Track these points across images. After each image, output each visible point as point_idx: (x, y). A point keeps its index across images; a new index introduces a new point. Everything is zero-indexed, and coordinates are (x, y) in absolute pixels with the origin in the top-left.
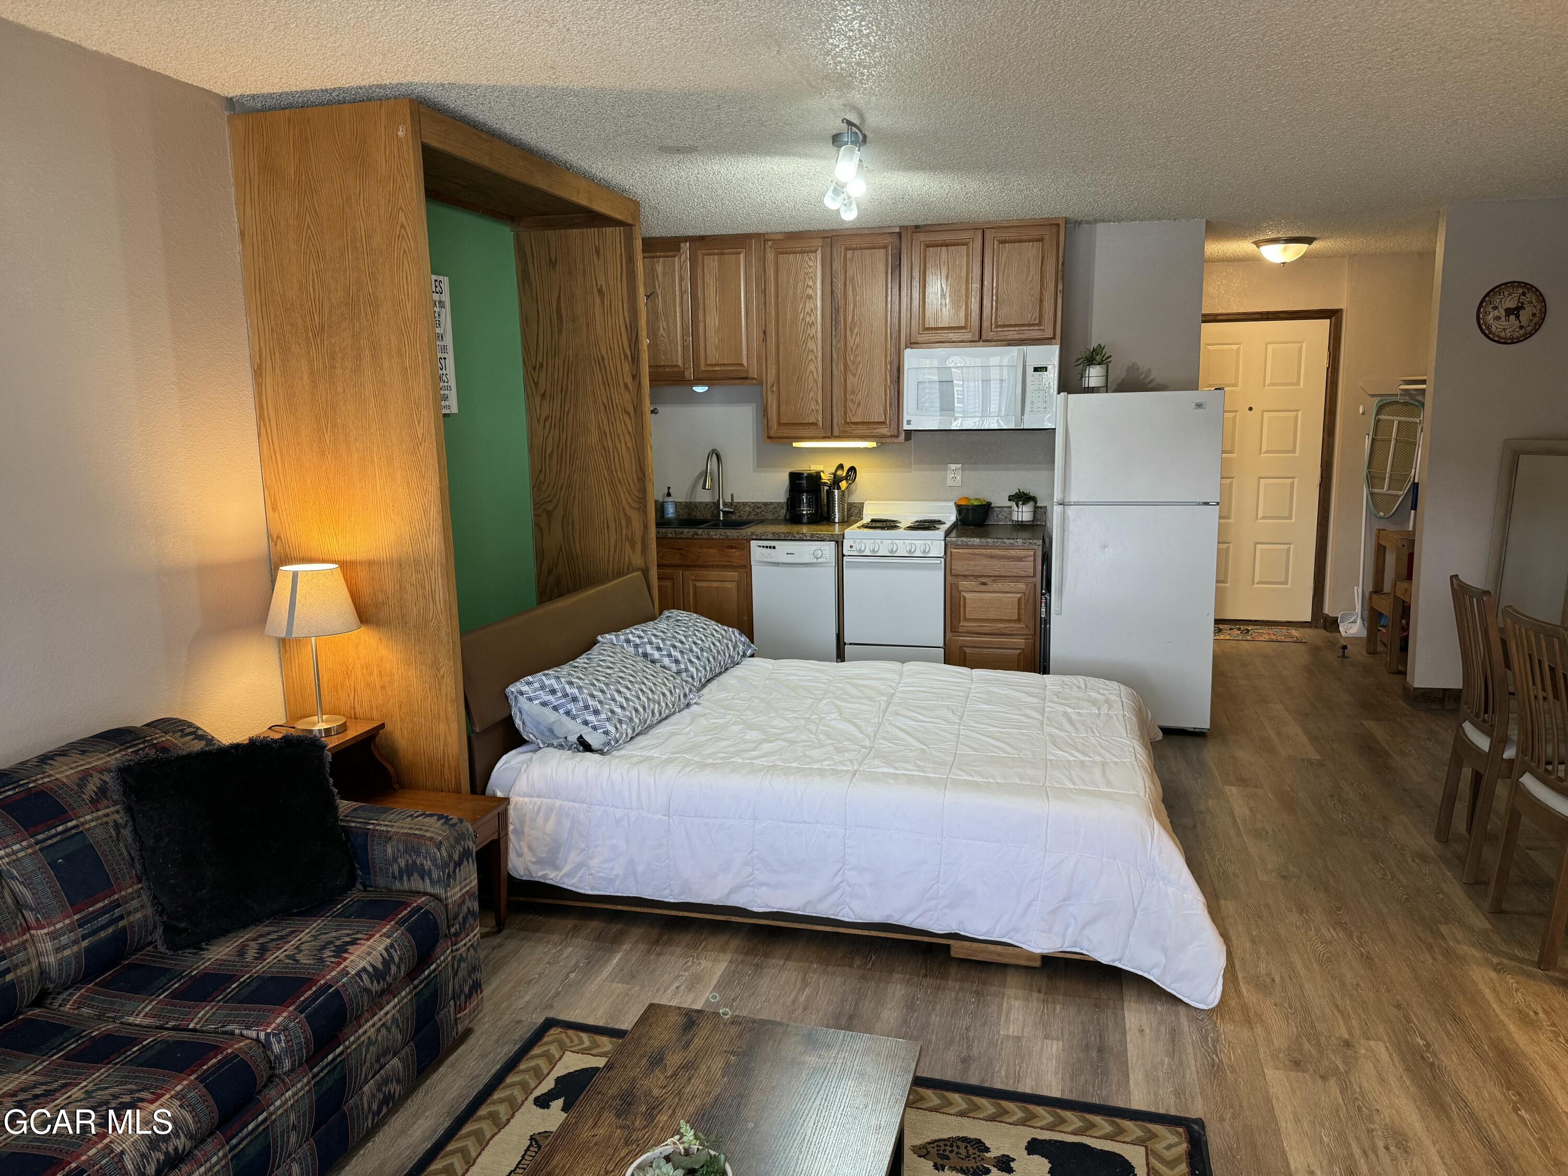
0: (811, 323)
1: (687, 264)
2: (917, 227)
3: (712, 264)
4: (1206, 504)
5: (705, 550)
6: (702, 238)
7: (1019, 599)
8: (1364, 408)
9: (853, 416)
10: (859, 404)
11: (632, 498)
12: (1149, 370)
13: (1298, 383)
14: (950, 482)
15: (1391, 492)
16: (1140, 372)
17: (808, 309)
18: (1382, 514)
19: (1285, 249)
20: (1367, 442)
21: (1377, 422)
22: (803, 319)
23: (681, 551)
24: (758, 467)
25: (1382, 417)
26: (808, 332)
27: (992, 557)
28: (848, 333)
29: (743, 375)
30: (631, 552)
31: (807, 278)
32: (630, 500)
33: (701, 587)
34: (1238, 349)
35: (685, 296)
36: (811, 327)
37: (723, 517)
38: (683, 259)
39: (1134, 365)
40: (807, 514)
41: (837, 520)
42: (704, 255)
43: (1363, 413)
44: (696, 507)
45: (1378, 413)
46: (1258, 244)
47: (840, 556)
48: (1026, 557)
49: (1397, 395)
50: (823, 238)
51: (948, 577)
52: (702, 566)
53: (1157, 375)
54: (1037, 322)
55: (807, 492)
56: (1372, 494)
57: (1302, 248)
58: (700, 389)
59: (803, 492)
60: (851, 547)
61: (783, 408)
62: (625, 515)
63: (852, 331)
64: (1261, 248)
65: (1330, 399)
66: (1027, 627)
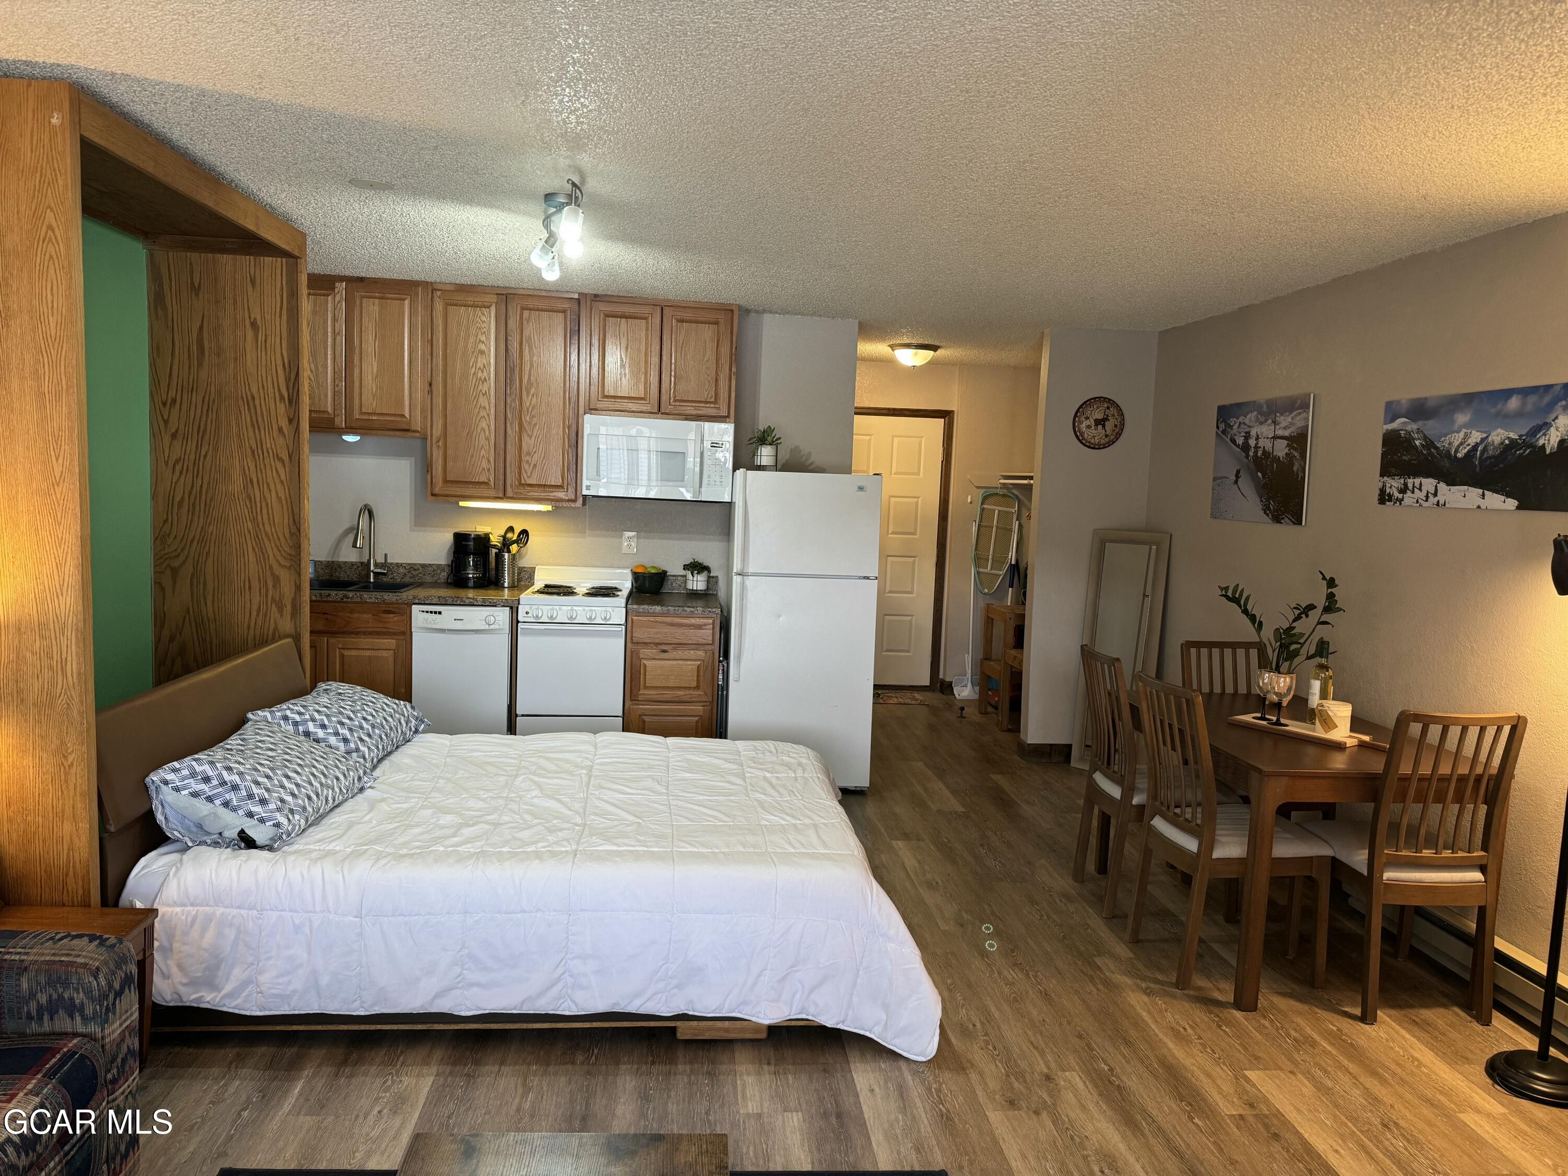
0: (483, 378)
1: (341, 305)
2: (596, 296)
3: (372, 308)
4: (867, 578)
5: (357, 615)
6: (361, 280)
7: (699, 667)
8: (971, 498)
9: (528, 477)
10: (535, 465)
11: (282, 555)
12: (810, 453)
13: (918, 474)
14: (625, 550)
15: (993, 572)
16: (802, 453)
17: (480, 365)
18: (986, 590)
19: (916, 354)
20: (974, 529)
21: (983, 510)
22: (475, 373)
23: (326, 616)
24: (415, 526)
25: (985, 506)
26: (480, 387)
27: (672, 625)
28: (524, 393)
29: (407, 427)
30: (278, 615)
31: (480, 333)
32: (279, 558)
33: (349, 656)
34: (869, 440)
35: (338, 338)
36: (483, 383)
37: (374, 578)
38: (337, 299)
39: (796, 447)
40: (473, 577)
41: (506, 585)
42: (362, 297)
43: (971, 503)
44: (340, 567)
45: (983, 503)
46: (893, 347)
47: (515, 622)
48: (705, 625)
49: (997, 488)
50: (497, 294)
51: (629, 645)
52: (352, 633)
53: (817, 458)
54: (713, 400)
55: (474, 554)
56: (979, 573)
57: (926, 355)
58: (350, 438)
59: (468, 554)
60: (527, 613)
61: (450, 464)
62: (273, 574)
63: (528, 392)
64: (896, 351)
65: (944, 488)
66: (706, 694)
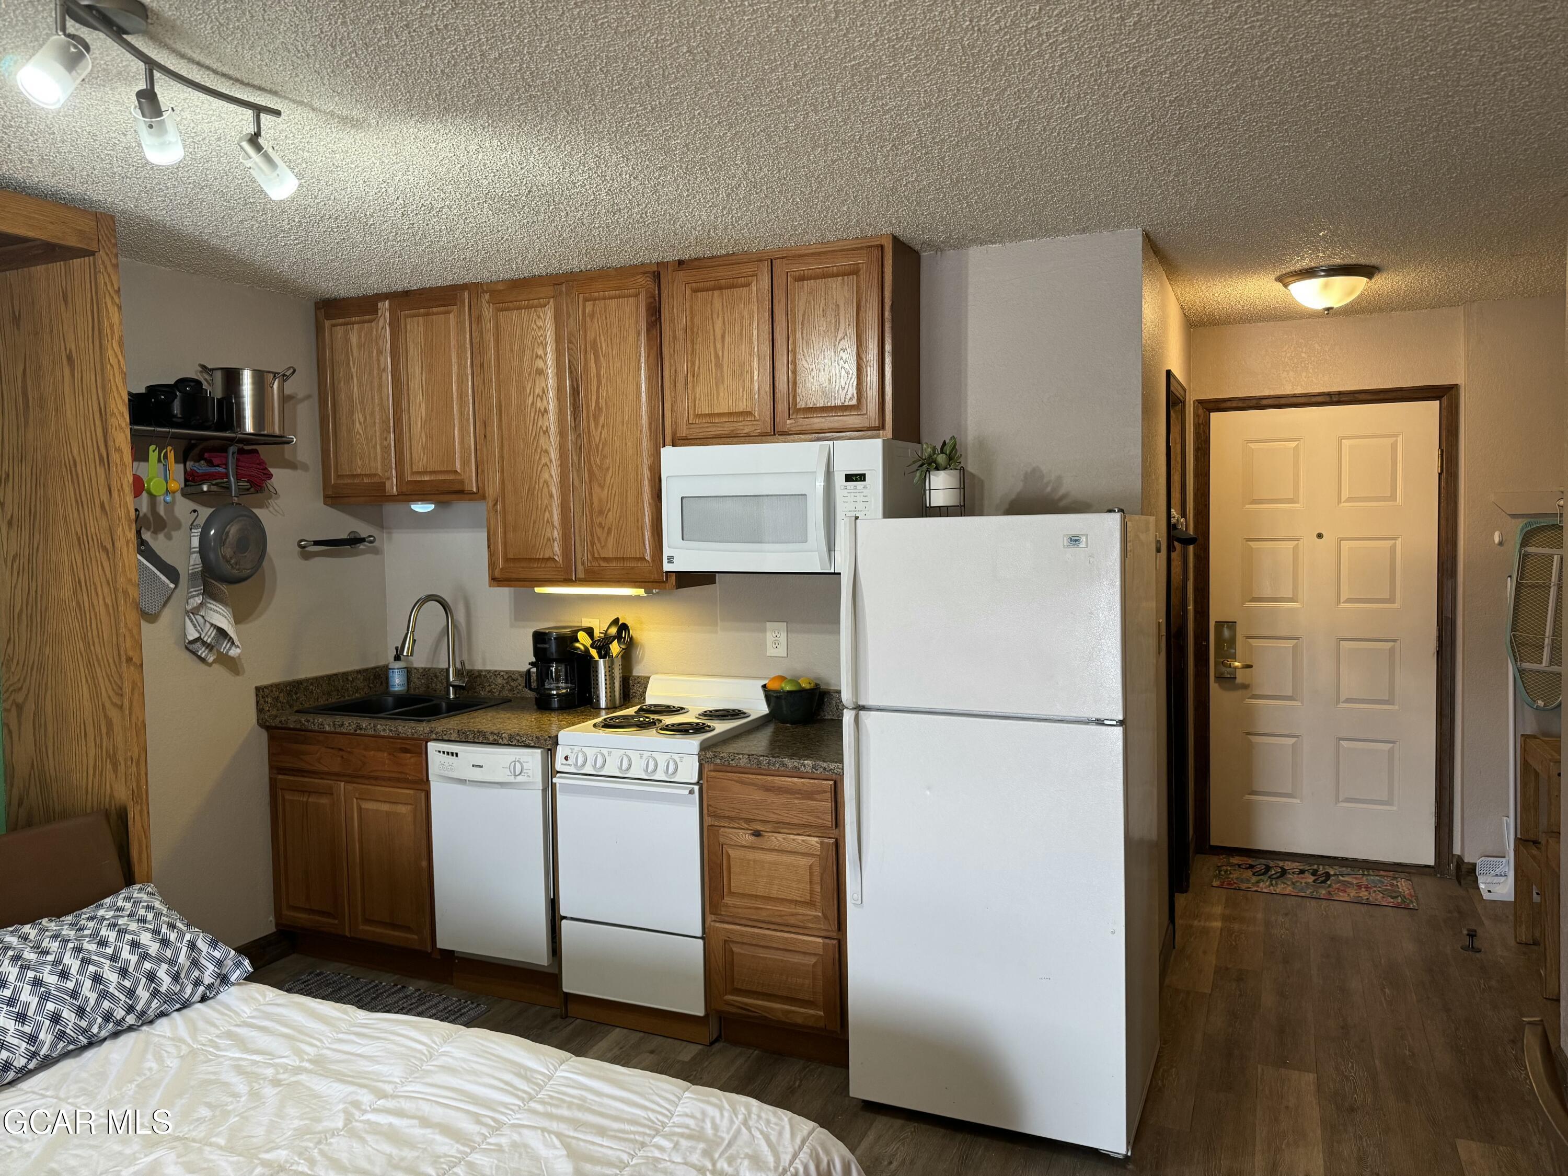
0: (542, 410)
1: (385, 331)
2: (681, 263)
3: (415, 328)
6: (407, 293)
7: (811, 867)
8: (1501, 536)
9: (602, 548)
10: (610, 530)
12: (1059, 478)
13: (1393, 497)
14: (771, 651)
16: (1045, 481)
17: (538, 391)
18: (1540, 703)
19: (1326, 286)
20: (1510, 589)
21: (1525, 557)
22: (532, 404)
23: (341, 753)
24: (516, 619)
25: (1531, 550)
26: (540, 423)
27: (768, 789)
28: (592, 424)
29: (457, 487)
31: (536, 345)
33: (367, 810)
34: (1296, 449)
35: (384, 375)
36: (543, 415)
37: (455, 693)
38: (381, 324)
39: (1034, 470)
40: (557, 694)
41: (603, 704)
42: (406, 317)
43: (1501, 543)
44: (436, 676)
45: (1524, 544)
46: (1283, 280)
47: (550, 772)
48: (819, 792)
50: (555, 284)
51: (706, 817)
52: (369, 778)
53: (1072, 486)
54: (854, 402)
55: (558, 661)
56: (1522, 672)
57: (1356, 285)
58: (421, 508)
59: (552, 661)
60: (566, 758)
61: (510, 535)
63: (596, 419)
64: (1290, 287)
65: (1447, 522)
66: (825, 916)
